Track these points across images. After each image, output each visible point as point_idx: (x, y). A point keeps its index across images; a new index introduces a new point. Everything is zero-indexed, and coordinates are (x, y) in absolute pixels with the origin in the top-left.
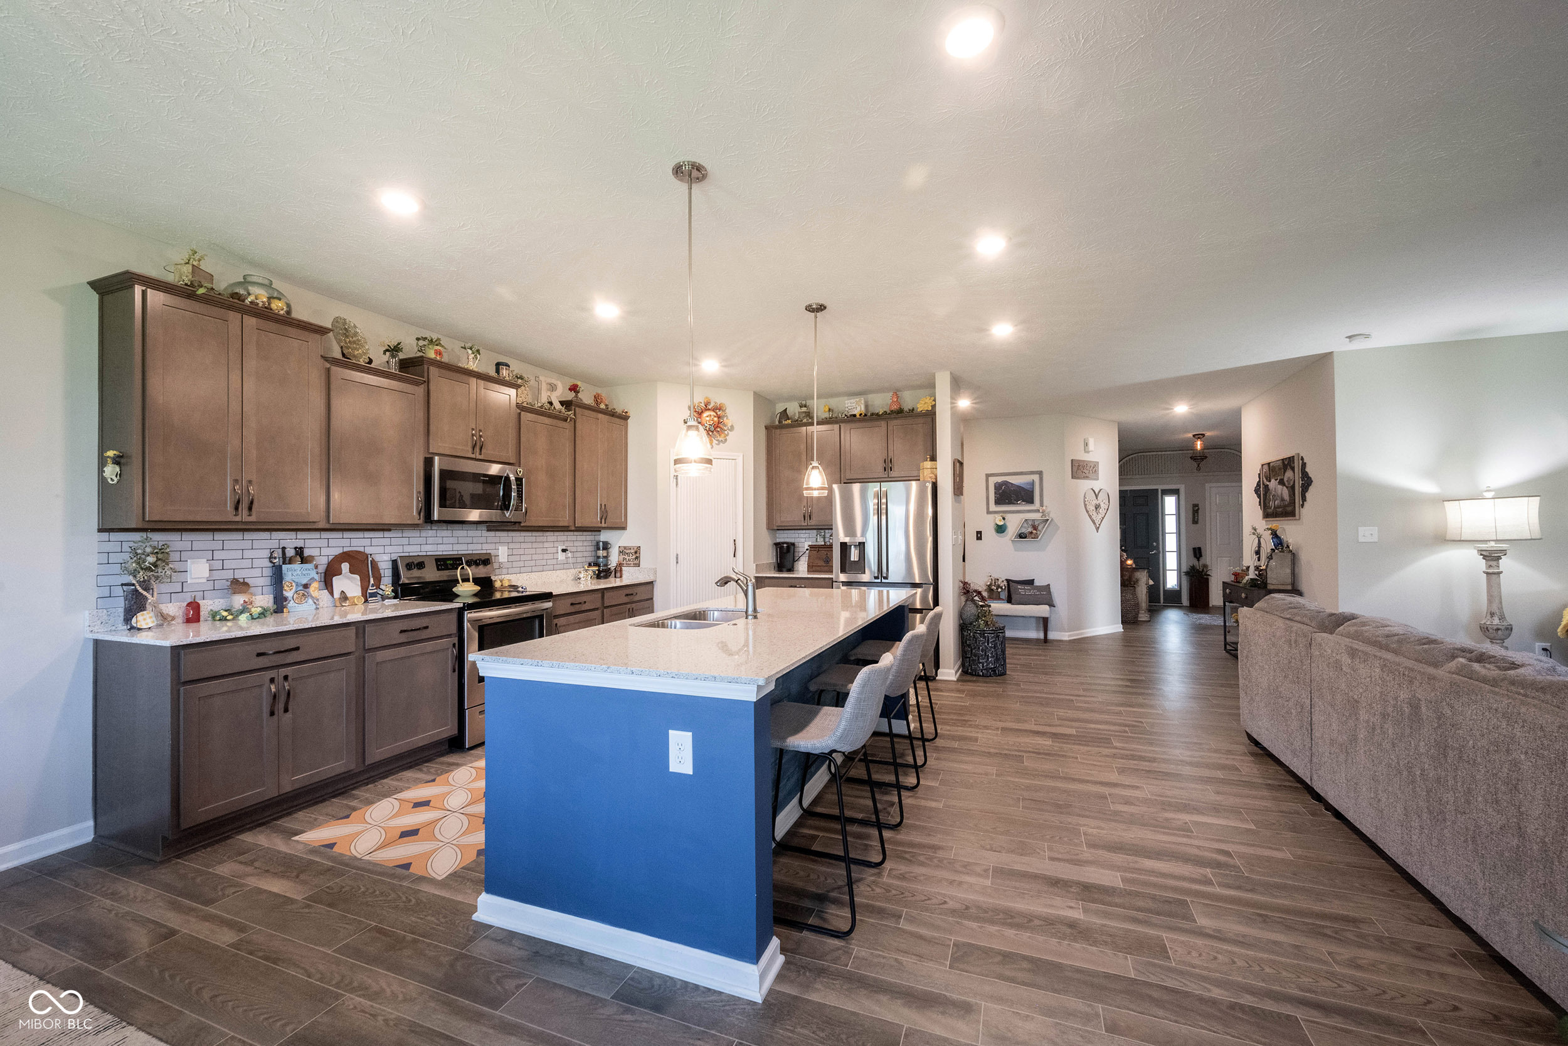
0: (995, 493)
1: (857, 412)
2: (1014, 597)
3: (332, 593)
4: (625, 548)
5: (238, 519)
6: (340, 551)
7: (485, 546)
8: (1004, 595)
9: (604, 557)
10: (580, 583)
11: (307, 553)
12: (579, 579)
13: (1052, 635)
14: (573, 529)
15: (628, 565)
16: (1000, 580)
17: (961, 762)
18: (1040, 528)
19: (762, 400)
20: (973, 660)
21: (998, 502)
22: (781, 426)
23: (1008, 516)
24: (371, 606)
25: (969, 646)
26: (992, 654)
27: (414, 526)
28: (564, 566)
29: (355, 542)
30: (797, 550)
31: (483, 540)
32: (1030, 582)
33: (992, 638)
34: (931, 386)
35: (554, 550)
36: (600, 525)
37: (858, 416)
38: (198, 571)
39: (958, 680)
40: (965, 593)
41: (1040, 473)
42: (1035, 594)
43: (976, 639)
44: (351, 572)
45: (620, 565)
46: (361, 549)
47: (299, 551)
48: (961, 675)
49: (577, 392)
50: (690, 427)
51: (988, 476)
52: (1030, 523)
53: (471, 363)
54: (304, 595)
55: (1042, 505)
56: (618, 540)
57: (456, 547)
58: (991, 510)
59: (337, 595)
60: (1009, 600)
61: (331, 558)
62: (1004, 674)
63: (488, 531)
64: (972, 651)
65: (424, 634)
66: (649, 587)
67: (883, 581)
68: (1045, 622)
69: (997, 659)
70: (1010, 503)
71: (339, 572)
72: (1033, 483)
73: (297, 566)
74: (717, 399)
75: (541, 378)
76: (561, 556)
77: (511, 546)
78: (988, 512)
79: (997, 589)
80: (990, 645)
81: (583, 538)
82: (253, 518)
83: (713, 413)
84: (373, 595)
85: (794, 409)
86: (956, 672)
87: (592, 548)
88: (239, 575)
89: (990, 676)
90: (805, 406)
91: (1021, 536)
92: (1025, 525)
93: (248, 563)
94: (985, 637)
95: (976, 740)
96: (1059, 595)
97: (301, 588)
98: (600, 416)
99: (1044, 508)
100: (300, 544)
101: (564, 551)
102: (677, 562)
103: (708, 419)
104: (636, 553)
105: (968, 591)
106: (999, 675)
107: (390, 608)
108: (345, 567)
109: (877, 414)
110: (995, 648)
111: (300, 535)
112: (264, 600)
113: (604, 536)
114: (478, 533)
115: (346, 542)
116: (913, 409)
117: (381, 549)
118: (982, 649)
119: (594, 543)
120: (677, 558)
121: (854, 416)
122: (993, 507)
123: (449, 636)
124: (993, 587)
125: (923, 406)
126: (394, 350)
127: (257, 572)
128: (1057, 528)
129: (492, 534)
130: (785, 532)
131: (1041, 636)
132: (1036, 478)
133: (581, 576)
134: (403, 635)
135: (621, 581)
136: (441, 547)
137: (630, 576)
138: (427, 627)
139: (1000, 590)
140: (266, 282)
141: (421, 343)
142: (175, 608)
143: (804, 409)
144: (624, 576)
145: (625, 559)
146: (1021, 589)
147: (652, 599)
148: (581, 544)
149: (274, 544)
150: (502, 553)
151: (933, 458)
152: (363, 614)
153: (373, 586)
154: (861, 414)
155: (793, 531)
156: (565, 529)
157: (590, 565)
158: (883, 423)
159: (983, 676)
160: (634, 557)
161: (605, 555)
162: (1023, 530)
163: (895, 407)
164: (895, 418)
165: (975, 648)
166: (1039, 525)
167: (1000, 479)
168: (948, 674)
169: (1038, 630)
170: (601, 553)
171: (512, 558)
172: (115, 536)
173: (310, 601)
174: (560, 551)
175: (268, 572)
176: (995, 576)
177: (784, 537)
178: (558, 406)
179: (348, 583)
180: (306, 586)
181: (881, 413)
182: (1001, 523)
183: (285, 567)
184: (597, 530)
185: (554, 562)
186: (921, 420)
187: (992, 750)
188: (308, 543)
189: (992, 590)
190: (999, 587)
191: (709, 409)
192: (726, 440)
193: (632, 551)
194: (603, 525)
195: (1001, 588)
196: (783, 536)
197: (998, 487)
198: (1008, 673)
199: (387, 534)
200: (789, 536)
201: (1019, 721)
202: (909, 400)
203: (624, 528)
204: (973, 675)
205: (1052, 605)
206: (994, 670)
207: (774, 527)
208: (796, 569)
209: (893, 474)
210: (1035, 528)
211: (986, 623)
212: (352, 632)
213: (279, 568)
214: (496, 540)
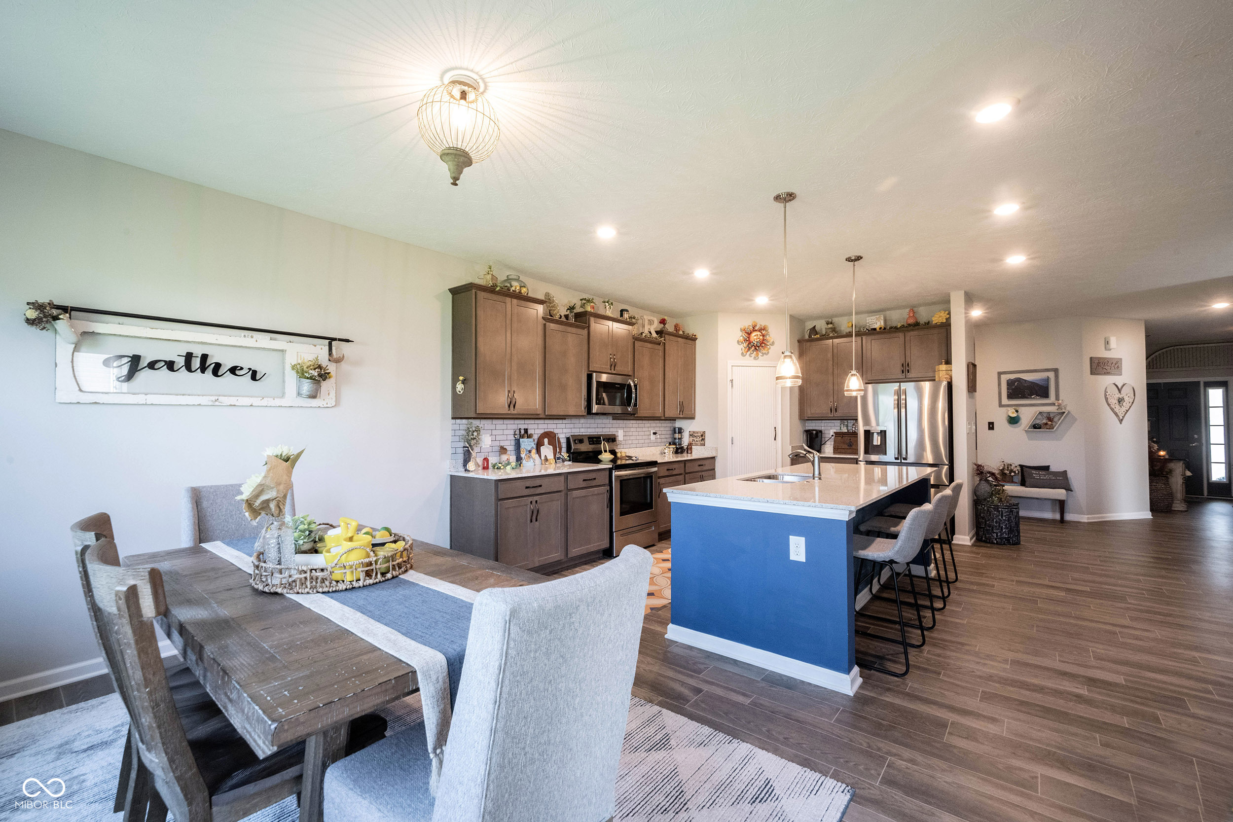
0: (1008, 389)
1: (877, 326)
2: (1028, 481)
3: (540, 456)
4: (694, 432)
5: (509, 412)
6: (542, 431)
7: (612, 430)
8: (1018, 479)
9: (679, 438)
10: (665, 456)
11: (530, 432)
12: (665, 453)
13: (1069, 517)
14: (663, 418)
15: (696, 445)
16: (1013, 466)
17: (980, 598)
18: (1055, 419)
19: (796, 321)
20: (987, 530)
21: (1010, 397)
22: (810, 340)
23: (1021, 410)
24: (558, 465)
25: (983, 518)
26: (1006, 525)
27: (583, 416)
28: (655, 444)
29: (549, 426)
30: (823, 436)
31: (610, 426)
32: (1046, 468)
33: (1005, 513)
34: (945, 302)
35: (648, 433)
36: (679, 416)
37: (878, 329)
38: (487, 441)
39: (973, 545)
40: (979, 474)
41: (1056, 371)
42: (1050, 479)
43: (990, 512)
44: (549, 444)
45: (690, 445)
46: (552, 430)
47: (526, 431)
48: (975, 542)
49: (664, 324)
50: (785, 357)
51: (1000, 374)
52: (1045, 415)
53: (608, 311)
54: (529, 457)
55: (1057, 398)
56: (688, 427)
57: (597, 430)
58: (1003, 403)
59: (543, 458)
60: (1023, 483)
61: (539, 435)
62: (1019, 543)
63: (613, 419)
64: (986, 522)
65: (594, 483)
66: (713, 460)
67: (903, 461)
68: (1061, 505)
69: (1011, 531)
70: (1023, 397)
71: (543, 444)
72: (1048, 379)
73: (525, 440)
74: (761, 323)
75: (645, 317)
76: (653, 437)
77: (625, 430)
78: (1001, 405)
79: (1010, 473)
80: (1004, 518)
81: (665, 425)
82: (515, 412)
83: (759, 333)
84: (559, 458)
85: (821, 325)
86: (971, 539)
87: (670, 432)
88: (503, 444)
89: (1004, 544)
90: (831, 323)
91: (1035, 427)
92: (1040, 417)
93: (505, 438)
94: (999, 512)
95: (993, 586)
96: (1076, 478)
97: (528, 452)
98: (680, 339)
99: (1060, 402)
100: (526, 427)
101: (655, 433)
102: (732, 443)
103: (755, 337)
104: (702, 436)
105: (982, 473)
106: (1013, 544)
107: (568, 467)
108: (546, 440)
109: (896, 328)
110: (1008, 521)
111: (527, 421)
112: (513, 459)
113: (678, 424)
114: (605, 421)
115: (545, 426)
116: (929, 322)
117: (561, 431)
118: (996, 522)
119: (672, 428)
120: (732, 440)
121: (875, 329)
122: (1005, 401)
123: (604, 485)
124: (1006, 472)
125: (938, 318)
126: (571, 308)
127: (509, 443)
128: (1075, 420)
129: (615, 421)
130: (813, 421)
131: (1058, 516)
132: (1051, 375)
133: (666, 451)
134: (585, 482)
135: (691, 456)
136: (589, 430)
137: (698, 452)
138: (595, 479)
139: (1013, 474)
140: (517, 278)
141: (584, 301)
142: (480, 460)
143: (830, 326)
144: (693, 453)
145: (693, 440)
146: (1036, 474)
147: (714, 469)
148: (664, 429)
149: (515, 427)
150: (620, 435)
151: (948, 362)
152: (555, 470)
153: (558, 453)
154: (880, 328)
155: (820, 421)
156: (658, 419)
157: (670, 444)
158: (901, 335)
159: (997, 543)
160: (700, 439)
161: (680, 437)
162: (1038, 422)
163: (911, 321)
164: (913, 330)
165: (988, 520)
166: (1054, 417)
167: (1013, 377)
168: (963, 540)
169: (1054, 511)
170: (677, 436)
171: (626, 438)
172: (458, 421)
173: (532, 460)
174: (652, 434)
175: (513, 443)
176: (1008, 461)
177: (812, 426)
178: (654, 335)
179: (547, 450)
180: (530, 452)
181: (899, 326)
182: (1015, 415)
183: (521, 440)
184: (673, 419)
185: (648, 441)
186: (935, 331)
187: (1007, 594)
188: (530, 427)
189: (1005, 474)
190: (1011, 471)
191: (756, 330)
192: (768, 352)
193: (699, 435)
194: (681, 416)
195: (1015, 472)
196: (811, 424)
197: (1010, 383)
198: (1021, 543)
199: (564, 421)
200: (817, 424)
201: (1033, 577)
202: (923, 315)
203: (693, 418)
204: (987, 542)
205: (1068, 489)
206: (1008, 539)
207: (803, 417)
208: (822, 450)
209: (910, 375)
210: (1050, 419)
211: (1000, 500)
212: (562, 478)
213: (519, 440)
214: (617, 425)
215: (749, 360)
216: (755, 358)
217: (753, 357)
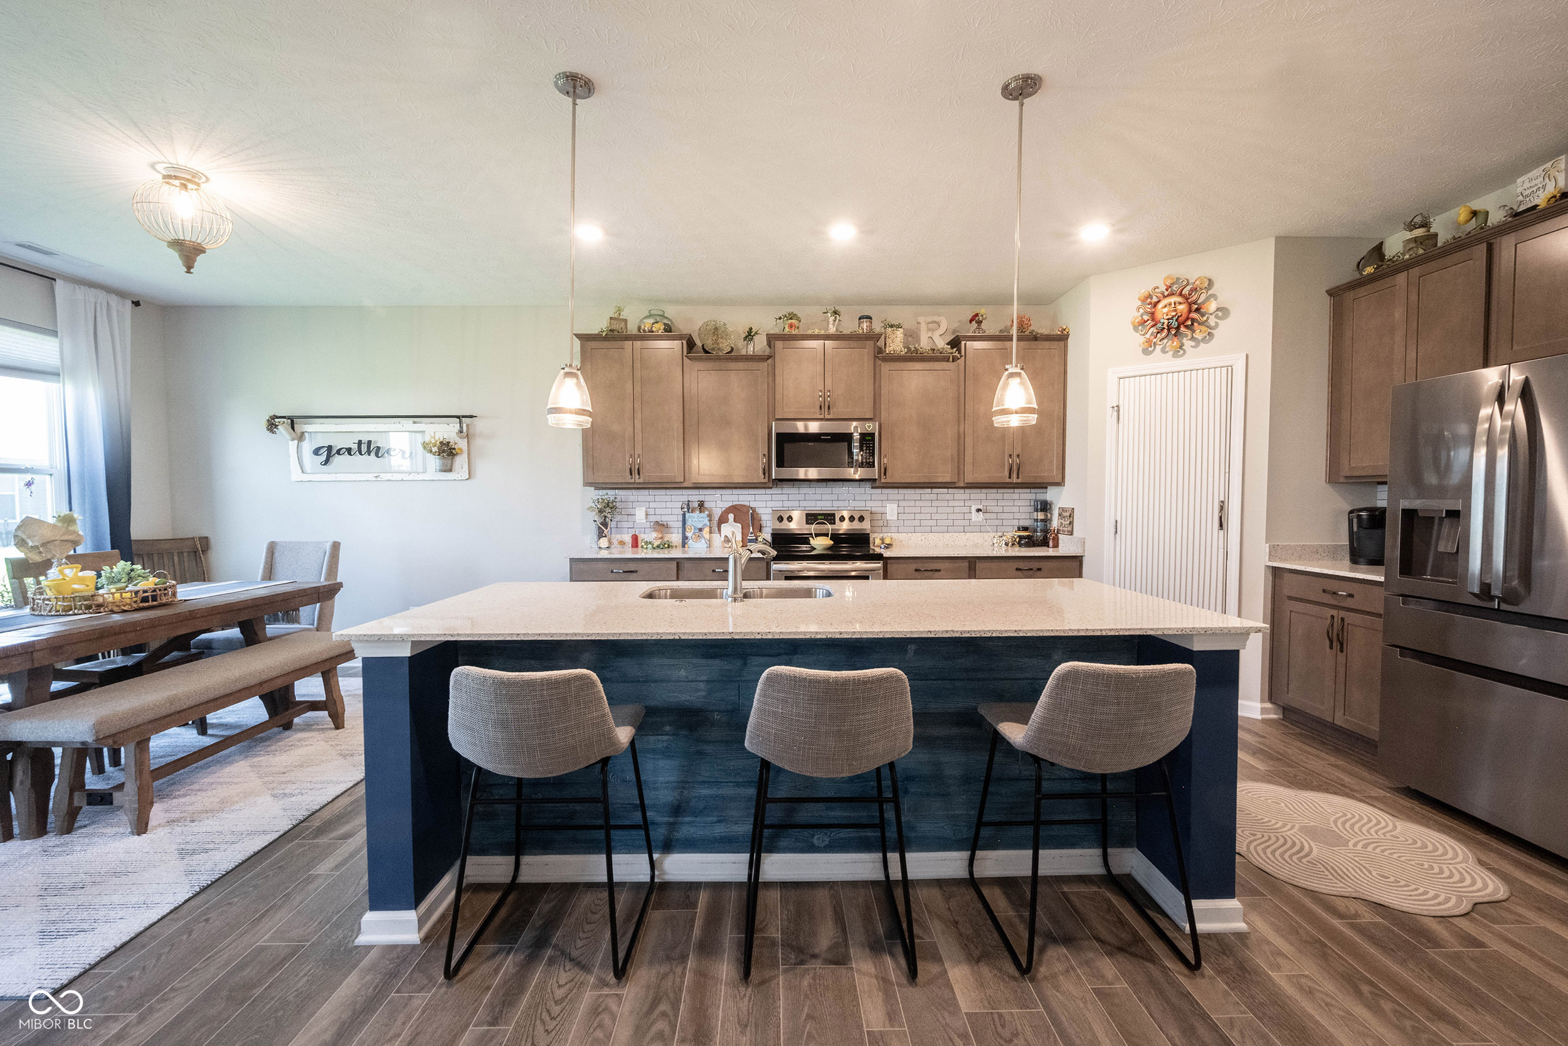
3: (719, 536)
4: (1063, 509)
5: (632, 481)
6: (730, 504)
7: (869, 504)
9: (1042, 520)
10: (994, 550)
11: (706, 505)
14: (963, 485)
15: (1065, 532)
27: (756, 486)
28: (981, 529)
29: (741, 498)
31: (868, 497)
35: (966, 510)
36: (1008, 480)
38: (640, 514)
44: (736, 521)
45: (1058, 531)
46: (747, 504)
47: (701, 505)
49: (979, 322)
53: (832, 326)
54: (699, 536)
56: (1060, 498)
57: (819, 504)
59: (723, 538)
61: (723, 509)
63: (873, 488)
71: (726, 521)
73: (697, 514)
74: (1192, 270)
76: (977, 518)
77: (902, 503)
81: (1015, 496)
82: (641, 481)
84: (750, 541)
85: (1396, 238)
87: (1030, 509)
88: (664, 519)
90: (1423, 225)
93: (669, 511)
97: (697, 531)
100: (701, 498)
101: (979, 510)
102: (1116, 532)
103: (1165, 310)
104: (1071, 516)
108: (731, 516)
111: (702, 492)
112: (675, 538)
113: (1051, 494)
114: (862, 490)
115: (735, 498)
117: (763, 504)
119: (1032, 504)
120: (1116, 526)
126: (750, 336)
127: (674, 518)
129: (879, 491)
137: (1066, 547)
140: (661, 313)
141: (781, 320)
142: (628, 538)
143: (1421, 232)
145: (1062, 524)
148: (1010, 504)
149: (685, 499)
150: (891, 511)
153: (752, 533)
157: (1019, 529)
160: (1068, 522)
161: (1042, 517)
170: (1038, 515)
171: (901, 517)
173: (703, 541)
174: (973, 511)
175: (679, 518)
178: (942, 345)
179: (732, 529)
180: (701, 530)
183: (690, 515)
185: (966, 523)
188: (708, 498)
191: (1172, 294)
193: (1068, 514)
194: (1015, 480)
203: (1063, 485)
213: (684, 515)
214: (884, 497)
215: (1162, 360)
216: (1176, 355)
217: (1171, 353)
